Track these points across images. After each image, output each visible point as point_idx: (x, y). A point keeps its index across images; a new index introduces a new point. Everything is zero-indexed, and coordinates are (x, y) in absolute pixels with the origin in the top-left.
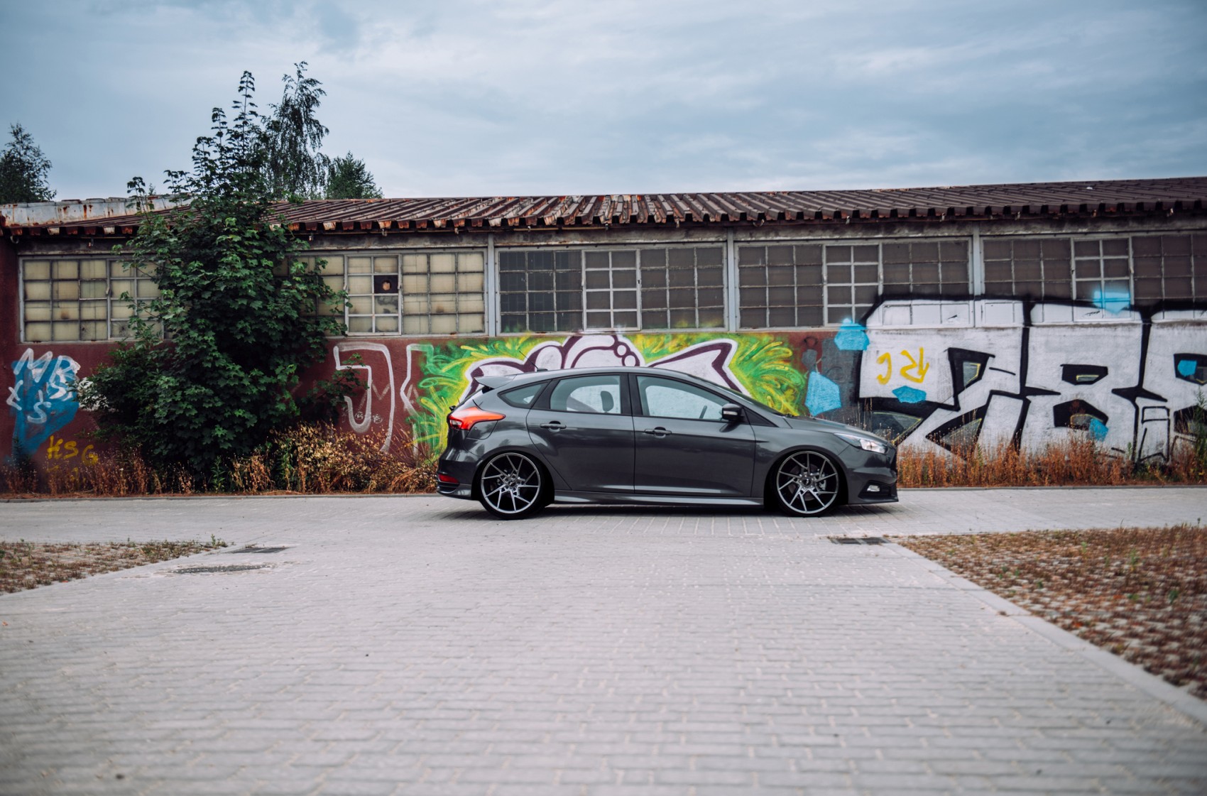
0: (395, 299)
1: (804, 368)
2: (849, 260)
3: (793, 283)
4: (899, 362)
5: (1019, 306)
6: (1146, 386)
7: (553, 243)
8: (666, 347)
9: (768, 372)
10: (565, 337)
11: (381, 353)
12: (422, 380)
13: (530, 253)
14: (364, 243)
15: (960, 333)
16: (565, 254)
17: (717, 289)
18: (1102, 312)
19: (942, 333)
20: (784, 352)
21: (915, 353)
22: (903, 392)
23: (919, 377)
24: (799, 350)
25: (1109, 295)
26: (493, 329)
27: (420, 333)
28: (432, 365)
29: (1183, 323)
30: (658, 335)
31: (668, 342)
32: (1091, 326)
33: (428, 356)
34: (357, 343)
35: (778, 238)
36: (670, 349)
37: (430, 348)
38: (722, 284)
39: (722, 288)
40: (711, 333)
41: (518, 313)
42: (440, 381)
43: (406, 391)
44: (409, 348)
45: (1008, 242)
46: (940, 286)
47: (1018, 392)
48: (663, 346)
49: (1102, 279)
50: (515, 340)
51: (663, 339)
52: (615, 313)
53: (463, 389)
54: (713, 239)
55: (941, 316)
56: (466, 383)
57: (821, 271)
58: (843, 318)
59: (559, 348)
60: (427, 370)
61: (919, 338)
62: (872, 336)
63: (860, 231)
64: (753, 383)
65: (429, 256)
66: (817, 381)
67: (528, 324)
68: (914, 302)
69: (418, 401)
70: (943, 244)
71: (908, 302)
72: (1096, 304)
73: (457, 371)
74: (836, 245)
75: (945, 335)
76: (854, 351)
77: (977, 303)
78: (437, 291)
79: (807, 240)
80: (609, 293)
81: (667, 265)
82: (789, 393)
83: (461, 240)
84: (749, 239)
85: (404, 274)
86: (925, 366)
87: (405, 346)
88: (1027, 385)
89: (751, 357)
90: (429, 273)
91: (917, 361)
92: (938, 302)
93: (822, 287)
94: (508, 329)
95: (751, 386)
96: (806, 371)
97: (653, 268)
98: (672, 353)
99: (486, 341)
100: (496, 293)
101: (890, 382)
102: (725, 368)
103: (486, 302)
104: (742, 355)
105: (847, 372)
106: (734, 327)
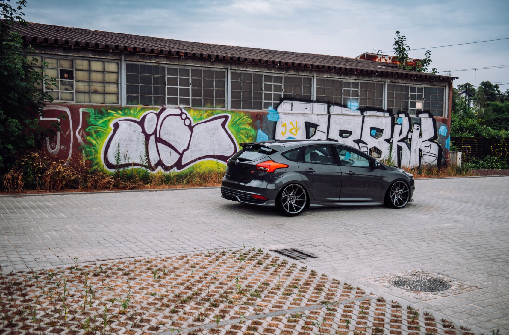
0: (72, 83)
1: (256, 128)
2: (272, 82)
3: (252, 90)
4: (289, 127)
5: (326, 106)
6: (362, 139)
7: (153, 61)
9: (243, 129)
10: (158, 109)
11: (65, 112)
12: (88, 127)
13: (141, 65)
14: (55, 51)
15: (309, 116)
16: (157, 68)
17: (222, 90)
18: (351, 110)
19: (303, 115)
20: (249, 120)
21: (294, 123)
23: (295, 133)
24: (254, 119)
25: (353, 104)
26: (124, 103)
27: (85, 102)
28: (93, 119)
29: (373, 116)
30: (200, 110)
31: (204, 113)
32: (346, 115)
33: (91, 115)
34: (52, 106)
35: (247, 70)
36: (204, 117)
37: (92, 111)
38: (224, 88)
39: (225, 90)
40: (221, 110)
41: (135, 95)
42: (97, 128)
43: (79, 133)
44: (81, 110)
45: (324, 80)
46: (302, 96)
48: (201, 115)
49: (351, 97)
50: (135, 109)
51: (202, 112)
52: (180, 98)
53: (109, 133)
54: (222, 67)
55: (302, 108)
56: (111, 129)
57: (262, 86)
58: (269, 107)
59: (156, 114)
60: (90, 122)
61: (296, 117)
62: (280, 115)
64: (237, 134)
65: (89, 62)
66: (260, 134)
67: (140, 101)
68: (294, 102)
69: (85, 138)
70: (304, 78)
71: (291, 102)
72: (349, 107)
73: (106, 123)
74: (267, 75)
75: (305, 116)
76: (274, 121)
77: (314, 104)
78: (94, 81)
79: (257, 72)
80: (177, 88)
81: (203, 77)
82: (250, 138)
83: (108, 55)
84: (236, 69)
85: (76, 70)
86: (297, 128)
87: (79, 109)
89: (236, 122)
90: (89, 71)
91: (295, 127)
92: (301, 102)
93: (262, 92)
94: (130, 103)
95: (236, 135)
97: (197, 78)
98: (205, 119)
99: (121, 109)
100: (125, 84)
101: (286, 135)
102: (226, 126)
103: (120, 88)
104: (233, 121)
105: (271, 130)
106: (229, 108)
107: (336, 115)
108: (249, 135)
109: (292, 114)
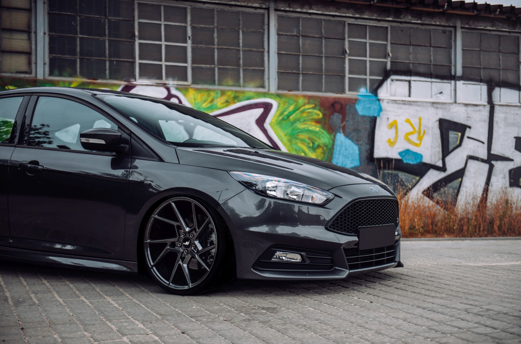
1: (331, 130)
2: (365, 38)
3: (322, 53)
4: (404, 128)
5: (484, 87)
8: (215, 102)
9: (302, 131)
10: (120, 85)
15: (447, 106)
17: (258, 52)
19: (435, 105)
20: (316, 114)
21: (415, 121)
22: (406, 154)
23: (418, 142)
24: (327, 112)
26: (41, 71)
30: (208, 90)
31: (217, 98)
35: (311, 11)
36: (219, 105)
38: (263, 47)
39: (263, 52)
40: (255, 92)
41: (67, 57)
45: (478, 35)
46: (432, 66)
47: (485, 158)
48: (212, 101)
50: (68, 84)
51: (213, 94)
52: (166, 66)
54: (257, 5)
55: (431, 91)
57: (344, 45)
58: (360, 88)
61: (418, 108)
62: (384, 105)
63: (376, 13)
64: (290, 141)
66: (341, 142)
67: (78, 70)
68: (413, 78)
70: (434, 31)
71: (408, 78)
74: (356, 23)
75: (437, 108)
76: (370, 117)
77: (458, 82)
79: (334, 16)
80: (161, 45)
81: (216, 25)
82: (319, 151)
84: (288, 9)
86: (422, 132)
88: (492, 152)
89: (288, 116)
91: (417, 129)
92: (429, 80)
93: (345, 58)
94: (56, 72)
95: (288, 144)
96: (333, 131)
97: (203, 26)
98: (220, 108)
99: (34, 83)
100: (45, 33)
101: (397, 145)
102: (267, 125)
103: (33, 42)
104: (281, 114)
105: (364, 135)
106: (273, 88)
107: (507, 106)
108: (316, 143)
109: (410, 103)
